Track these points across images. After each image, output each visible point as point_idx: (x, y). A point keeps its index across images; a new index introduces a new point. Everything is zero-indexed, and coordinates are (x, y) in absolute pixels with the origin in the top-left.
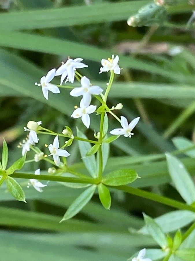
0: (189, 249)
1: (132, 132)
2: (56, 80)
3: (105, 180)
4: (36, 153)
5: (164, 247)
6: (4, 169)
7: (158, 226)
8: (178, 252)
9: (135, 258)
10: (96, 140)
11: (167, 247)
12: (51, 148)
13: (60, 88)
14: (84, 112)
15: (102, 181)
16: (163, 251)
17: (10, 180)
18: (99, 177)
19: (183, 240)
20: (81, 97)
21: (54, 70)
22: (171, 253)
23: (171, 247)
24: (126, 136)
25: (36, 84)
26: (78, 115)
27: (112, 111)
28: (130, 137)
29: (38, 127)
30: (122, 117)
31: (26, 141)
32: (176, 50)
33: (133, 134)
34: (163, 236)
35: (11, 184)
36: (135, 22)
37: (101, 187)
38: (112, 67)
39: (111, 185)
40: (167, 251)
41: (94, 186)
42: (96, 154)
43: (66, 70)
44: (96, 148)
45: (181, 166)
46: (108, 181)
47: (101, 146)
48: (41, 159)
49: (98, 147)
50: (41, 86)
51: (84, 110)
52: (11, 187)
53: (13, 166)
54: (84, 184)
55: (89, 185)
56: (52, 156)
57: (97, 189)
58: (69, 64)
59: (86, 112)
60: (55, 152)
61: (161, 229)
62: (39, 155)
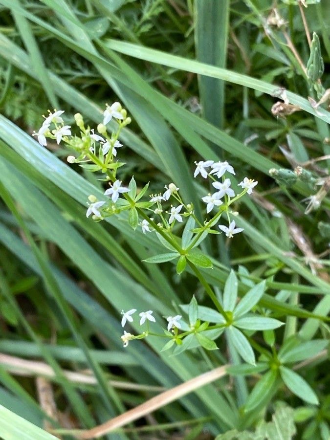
0: (206, 337)
1: (233, 235)
2: (209, 169)
3: (189, 255)
4: (158, 208)
5: (192, 325)
6: (135, 201)
7: (197, 309)
8: (198, 334)
9: (171, 317)
10: (204, 226)
11: (194, 326)
12: (173, 209)
13: (208, 176)
14: (212, 201)
15: (187, 254)
16: (190, 326)
17: (134, 210)
18: (186, 251)
19: (207, 329)
20: (218, 190)
21: (213, 162)
22: (193, 331)
23: (196, 328)
24: (227, 235)
25: (195, 162)
26: (207, 200)
27: (229, 214)
28: (230, 237)
29: (175, 191)
30: (233, 221)
31: (157, 196)
32: (278, 214)
33: (232, 237)
34: (196, 318)
35: (133, 213)
36: (273, 174)
37: (183, 257)
38: (249, 186)
39: (190, 261)
40: (193, 328)
41: (179, 254)
42: (194, 235)
43: (220, 167)
44: (199, 231)
45: (236, 284)
46: (190, 257)
47: (203, 231)
48: (158, 213)
49: (201, 231)
50: (197, 166)
51: (213, 200)
52: (131, 216)
53: (142, 203)
54: (174, 248)
55: (176, 251)
56: (170, 215)
57: (179, 257)
58: (224, 165)
59: (214, 202)
60: (174, 213)
61: (198, 313)
62: (159, 210)
